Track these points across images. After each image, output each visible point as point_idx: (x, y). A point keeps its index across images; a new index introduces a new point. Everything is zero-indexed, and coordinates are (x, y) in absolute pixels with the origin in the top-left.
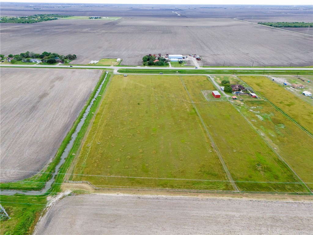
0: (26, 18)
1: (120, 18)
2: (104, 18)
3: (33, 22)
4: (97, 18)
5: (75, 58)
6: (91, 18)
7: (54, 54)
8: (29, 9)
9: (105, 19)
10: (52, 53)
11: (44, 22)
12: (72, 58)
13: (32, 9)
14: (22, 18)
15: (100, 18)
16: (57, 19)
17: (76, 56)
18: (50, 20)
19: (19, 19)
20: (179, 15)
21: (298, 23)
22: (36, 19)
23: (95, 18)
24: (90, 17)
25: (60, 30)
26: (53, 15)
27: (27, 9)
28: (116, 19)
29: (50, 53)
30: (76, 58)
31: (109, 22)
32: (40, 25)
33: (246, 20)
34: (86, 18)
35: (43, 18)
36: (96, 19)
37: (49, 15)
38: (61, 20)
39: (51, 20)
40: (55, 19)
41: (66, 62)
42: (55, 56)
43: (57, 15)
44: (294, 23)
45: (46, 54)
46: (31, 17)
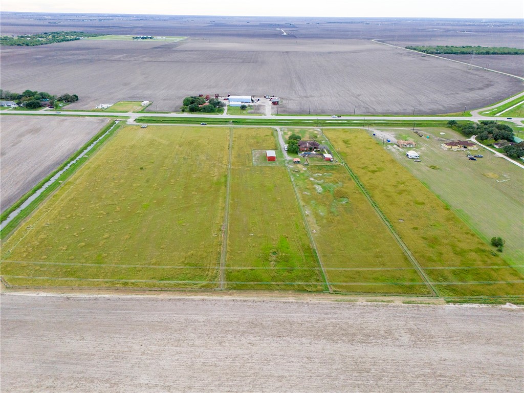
0: (29, 37)
1: (185, 38)
2: (158, 37)
3: (37, 45)
4: (145, 38)
5: (75, 99)
6: (137, 38)
7: (41, 94)
8: (41, 23)
9: (160, 39)
10: (38, 93)
11: (55, 44)
12: (71, 99)
13: (46, 23)
14: (22, 37)
15: (151, 38)
16: (79, 39)
17: (77, 97)
18: (66, 41)
19: (16, 38)
20: (285, 34)
21: (471, 47)
22: (44, 40)
23: (143, 38)
24: (135, 36)
25: (75, 56)
26: (75, 32)
27: (37, 22)
28: (177, 39)
29: (36, 92)
30: (77, 100)
31: (164, 44)
32: (46, 49)
33: (388, 42)
34: (128, 38)
35: (57, 37)
36: (145, 40)
37: (67, 34)
38: (85, 41)
39: (68, 40)
40: (76, 39)
41: (57, 106)
42: (43, 96)
43: (82, 32)
44: (464, 47)
45: (29, 94)
46: (38, 36)
